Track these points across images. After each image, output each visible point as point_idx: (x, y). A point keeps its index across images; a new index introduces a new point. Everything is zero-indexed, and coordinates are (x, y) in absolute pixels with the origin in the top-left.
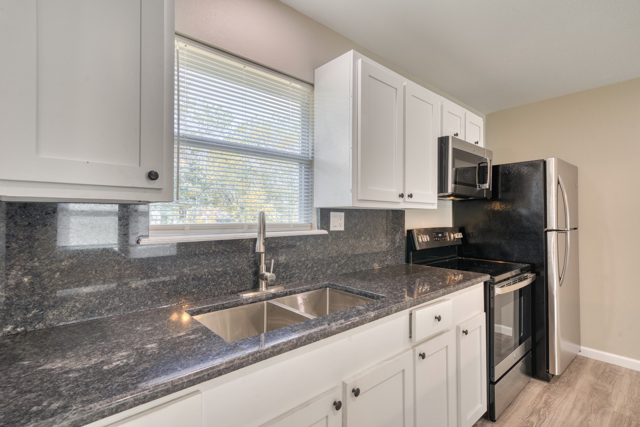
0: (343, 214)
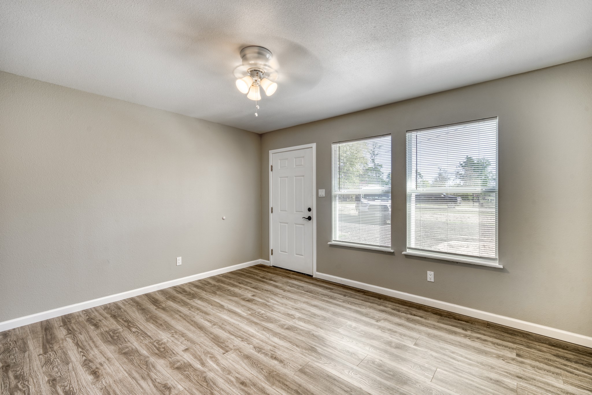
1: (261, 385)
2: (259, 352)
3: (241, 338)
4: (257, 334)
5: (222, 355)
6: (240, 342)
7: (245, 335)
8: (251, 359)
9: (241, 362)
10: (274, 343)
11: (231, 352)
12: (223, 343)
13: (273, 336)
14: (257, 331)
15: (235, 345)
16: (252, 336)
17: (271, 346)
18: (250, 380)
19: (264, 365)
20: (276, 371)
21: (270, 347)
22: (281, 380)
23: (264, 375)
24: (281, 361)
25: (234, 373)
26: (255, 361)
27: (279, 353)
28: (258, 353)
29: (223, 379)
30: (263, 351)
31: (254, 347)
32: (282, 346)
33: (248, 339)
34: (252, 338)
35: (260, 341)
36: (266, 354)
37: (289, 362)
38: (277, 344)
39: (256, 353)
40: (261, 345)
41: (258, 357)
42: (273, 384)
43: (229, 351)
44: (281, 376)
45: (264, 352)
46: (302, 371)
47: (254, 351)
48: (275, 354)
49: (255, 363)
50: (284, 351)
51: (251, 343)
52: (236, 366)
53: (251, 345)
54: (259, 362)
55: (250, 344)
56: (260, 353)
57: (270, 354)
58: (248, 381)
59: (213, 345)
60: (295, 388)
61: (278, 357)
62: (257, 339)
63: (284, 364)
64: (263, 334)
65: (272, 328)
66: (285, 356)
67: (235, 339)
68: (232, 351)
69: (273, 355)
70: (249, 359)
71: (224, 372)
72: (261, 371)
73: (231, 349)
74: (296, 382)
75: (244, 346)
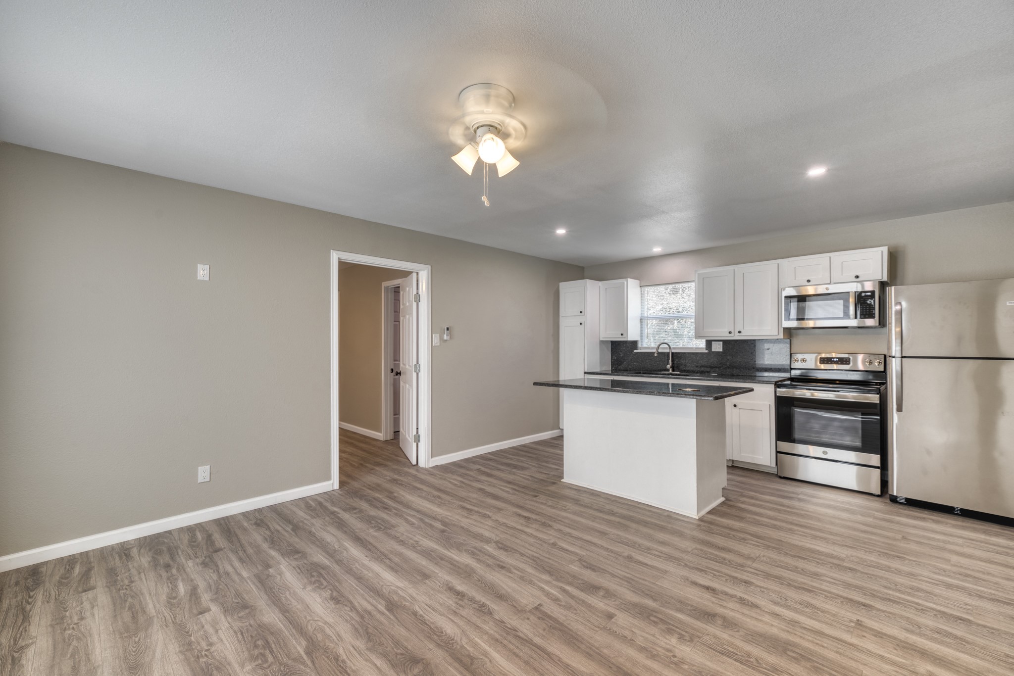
0: (721, 343)
1: (481, 565)
2: (483, 605)
3: (519, 637)
4: (487, 648)
5: (543, 603)
6: (518, 626)
7: (513, 644)
8: (495, 593)
9: (509, 590)
10: (456, 621)
11: (531, 608)
12: (551, 626)
13: (453, 640)
14: (486, 657)
15: (527, 621)
16: (497, 640)
17: (461, 615)
18: (494, 569)
19: (476, 585)
20: (461, 577)
21: (464, 612)
22: (457, 569)
23: (476, 574)
24: (450, 590)
25: (516, 578)
26: (489, 590)
27: (451, 602)
28: (484, 603)
29: (527, 572)
30: (476, 606)
31: (491, 614)
32: (443, 615)
33: (505, 635)
34: (497, 636)
35: (481, 628)
36: (472, 600)
37: (439, 588)
38: (450, 618)
39: (488, 603)
40: (479, 617)
41: (484, 597)
42: (467, 566)
43: (533, 608)
44: (456, 573)
45: (475, 603)
46: (426, 576)
47: (492, 606)
48: (457, 601)
49: (489, 588)
50: (441, 606)
51: (497, 622)
52: (516, 586)
53: (498, 618)
54: (483, 590)
55: (499, 621)
56: (481, 603)
57: (466, 601)
58: (497, 569)
59: (568, 624)
60: (443, 562)
61: (453, 596)
62: (487, 633)
63: (447, 585)
64: (475, 645)
65: (450, 664)
66: (442, 596)
67: (531, 635)
68: (528, 610)
69: (460, 599)
70: (498, 595)
71: (529, 579)
72: (480, 579)
73: (530, 611)
74: (440, 566)
75: (511, 617)
